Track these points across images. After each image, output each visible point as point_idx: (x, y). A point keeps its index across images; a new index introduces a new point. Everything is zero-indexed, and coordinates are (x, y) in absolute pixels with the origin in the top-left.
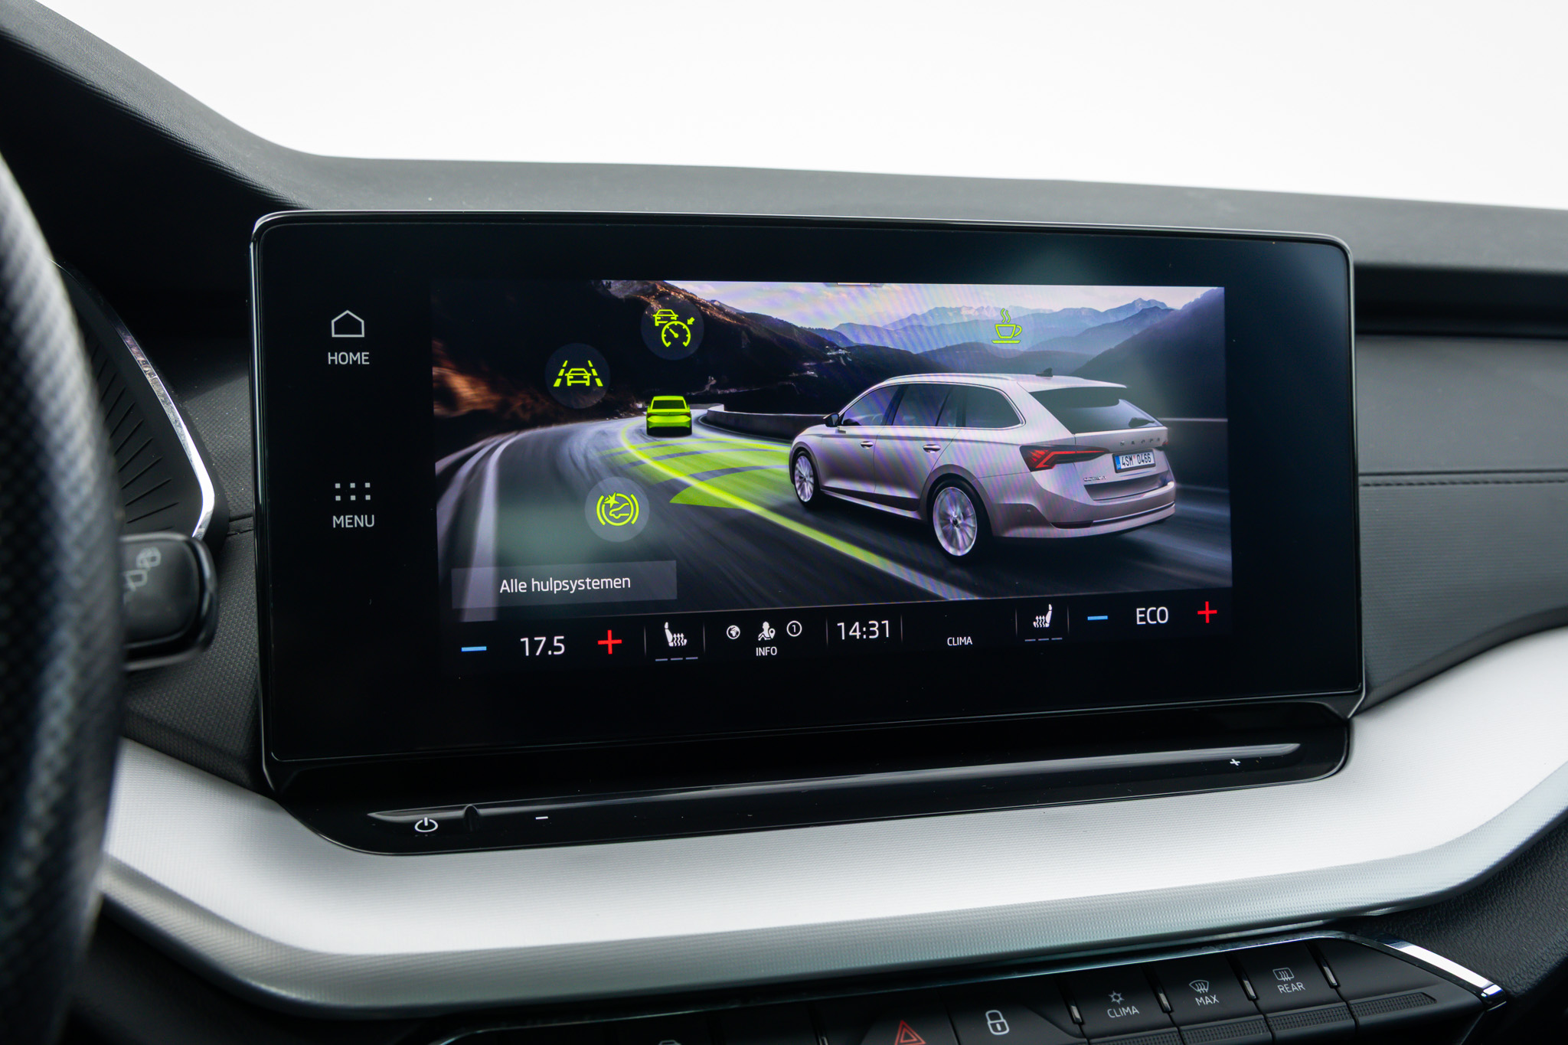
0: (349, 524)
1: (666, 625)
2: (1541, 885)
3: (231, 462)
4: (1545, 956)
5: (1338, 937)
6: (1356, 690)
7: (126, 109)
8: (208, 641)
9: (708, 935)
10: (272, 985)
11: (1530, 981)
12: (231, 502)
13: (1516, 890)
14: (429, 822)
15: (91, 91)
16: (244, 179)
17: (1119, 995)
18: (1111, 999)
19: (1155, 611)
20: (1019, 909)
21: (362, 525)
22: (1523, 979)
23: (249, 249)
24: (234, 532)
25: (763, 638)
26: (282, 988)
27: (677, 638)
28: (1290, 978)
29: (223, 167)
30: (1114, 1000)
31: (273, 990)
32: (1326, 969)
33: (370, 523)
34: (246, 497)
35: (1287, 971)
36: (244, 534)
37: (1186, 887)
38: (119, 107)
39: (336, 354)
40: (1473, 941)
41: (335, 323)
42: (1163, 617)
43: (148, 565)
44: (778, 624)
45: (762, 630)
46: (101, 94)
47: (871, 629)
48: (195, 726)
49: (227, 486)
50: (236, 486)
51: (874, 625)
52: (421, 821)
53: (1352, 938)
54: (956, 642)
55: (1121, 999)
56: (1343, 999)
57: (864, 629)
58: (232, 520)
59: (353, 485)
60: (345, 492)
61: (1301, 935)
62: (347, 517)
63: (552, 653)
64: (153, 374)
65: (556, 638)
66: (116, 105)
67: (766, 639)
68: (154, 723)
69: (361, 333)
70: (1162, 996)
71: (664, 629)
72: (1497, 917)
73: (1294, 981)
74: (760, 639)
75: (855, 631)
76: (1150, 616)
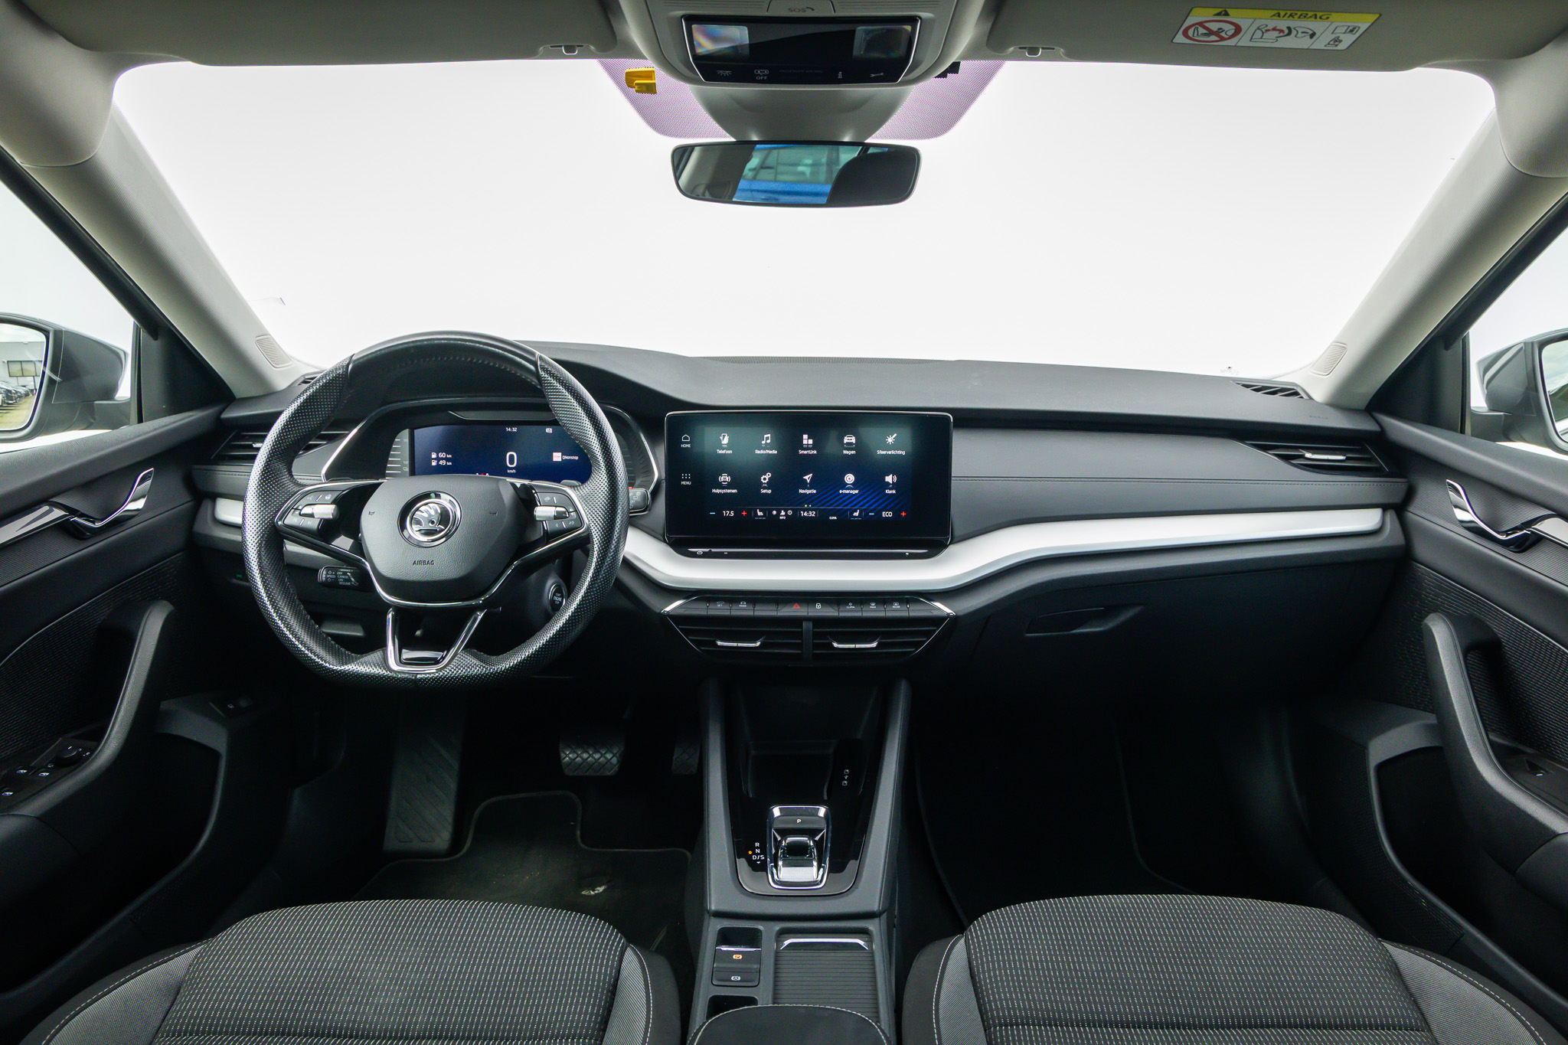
3: (662, 467)
4: (970, 608)
8: (650, 510)
11: (965, 613)
12: (661, 476)
17: (851, 604)
21: (688, 484)
26: (662, 581)
27: (761, 513)
32: (908, 605)
34: (663, 476)
35: (897, 603)
36: (663, 484)
39: (682, 445)
40: (951, 602)
41: (683, 438)
42: (890, 514)
43: (639, 494)
44: (786, 511)
45: (781, 512)
47: (810, 513)
50: (662, 473)
52: (699, 551)
54: (832, 518)
56: (908, 611)
58: (661, 481)
60: (684, 476)
62: (685, 482)
63: (731, 515)
65: (732, 512)
67: (782, 515)
68: (640, 524)
69: (689, 440)
70: (862, 606)
71: (757, 511)
72: (959, 595)
73: (897, 605)
75: (806, 514)
76: (887, 514)
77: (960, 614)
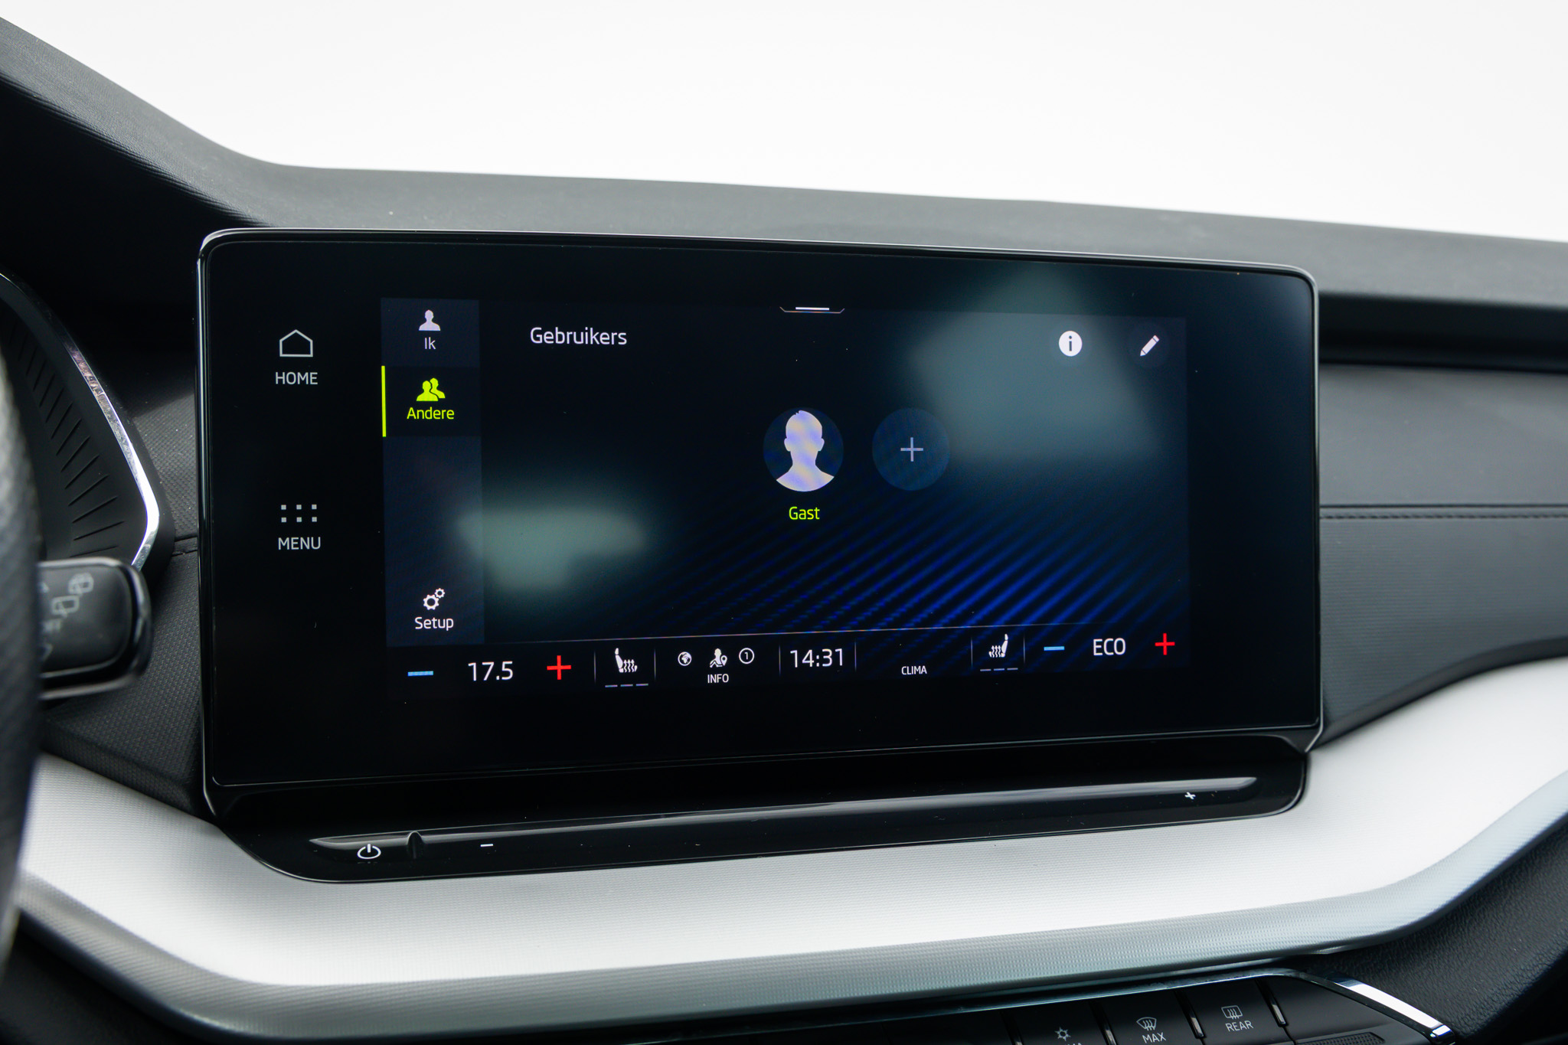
0: (295, 546)
1: (617, 651)
2: (1493, 925)
3: (178, 481)
4: (1495, 997)
5: (1288, 975)
6: (1314, 725)
7: (74, 122)
8: (142, 669)
9: (649, 968)
10: (206, 1016)
11: (1480, 1022)
12: (178, 521)
13: (1469, 930)
14: (372, 849)
15: (37, 103)
16: (197, 193)
17: (1065, 1032)
18: (1057, 1035)
19: (1113, 643)
20: (965, 944)
21: (308, 547)
22: (1473, 1019)
23: (196, 266)
24: (179, 552)
25: (715, 665)
26: (216, 1019)
27: (628, 664)
28: (1238, 1016)
29: (176, 181)
30: (1060, 1036)
31: (207, 1020)
32: (1275, 1007)
33: (316, 544)
34: (189, 520)
35: (1235, 1008)
36: (190, 555)
37: (1135, 924)
38: (67, 119)
39: (284, 373)
40: (1424, 981)
41: (283, 342)
42: (1120, 648)
43: (80, 591)
44: (730, 652)
45: (714, 657)
46: (48, 107)
47: (825, 657)
48: (136, 750)
49: (174, 505)
50: (182, 505)
51: (827, 653)
52: (364, 848)
53: (1302, 976)
54: (910, 671)
55: (1067, 1035)
56: (1290, 1038)
57: (818, 657)
58: (178, 539)
59: (299, 507)
60: (291, 513)
61: (1251, 972)
62: (293, 539)
63: (500, 678)
64: (100, 390)
65: (504, 663)
66: (64, 118)
67: (717, 666)
68: (94, 746)
69: (309, 353)
70: (1109, 1033)
71: (615, 655)
72: (1448, 956)
73: (1242, 1019)
74: (711, 666)
75: (808, 659)
76: (1107, 647)
77: (1469, 1027)
